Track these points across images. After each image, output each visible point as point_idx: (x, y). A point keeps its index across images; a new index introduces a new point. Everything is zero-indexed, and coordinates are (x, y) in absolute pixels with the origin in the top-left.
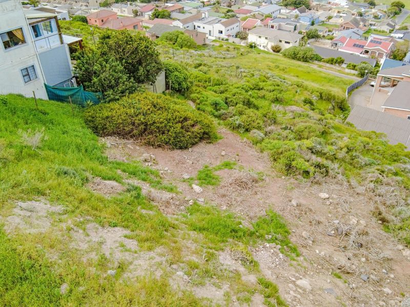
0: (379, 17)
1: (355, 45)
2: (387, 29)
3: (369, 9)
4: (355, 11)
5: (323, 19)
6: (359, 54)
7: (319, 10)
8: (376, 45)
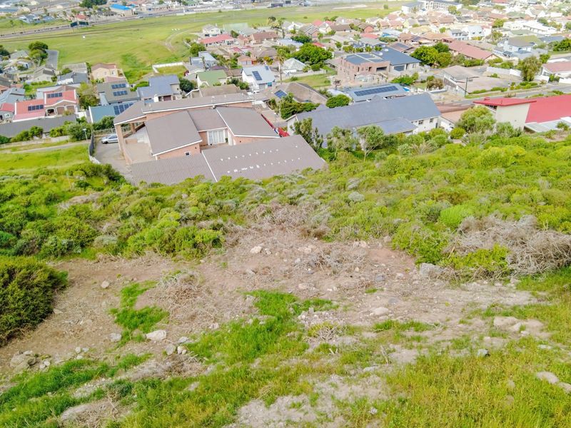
0: (25, 66)
1: (30, 109)
2: (48, 78)
6: (43, 117)
8: (57, 98)
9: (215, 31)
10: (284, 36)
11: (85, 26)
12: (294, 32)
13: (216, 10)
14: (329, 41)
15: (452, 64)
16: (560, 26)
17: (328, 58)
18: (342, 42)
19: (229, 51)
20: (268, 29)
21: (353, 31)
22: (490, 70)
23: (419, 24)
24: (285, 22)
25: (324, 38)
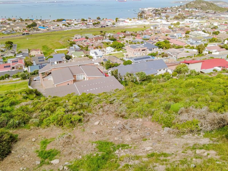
0: (3, 50)
1: (5, 67)
2: (12, 55)
6: (10, 70)
8: (16, 63)
9: (79, 36)
10: (106, 38)
11: (28, 35)
12: (110, 37)
13: (80, 29)
14: (123, 40)
15: (171, 48)
16: (210, 33)
17: (123, 46)
18: (128, 40)
19: (85, 44)
20: (100, 36)
21: (132, 36)
22: (186, 50)
23: (157, 33)
24: (106, 33)
25: (121, 39)
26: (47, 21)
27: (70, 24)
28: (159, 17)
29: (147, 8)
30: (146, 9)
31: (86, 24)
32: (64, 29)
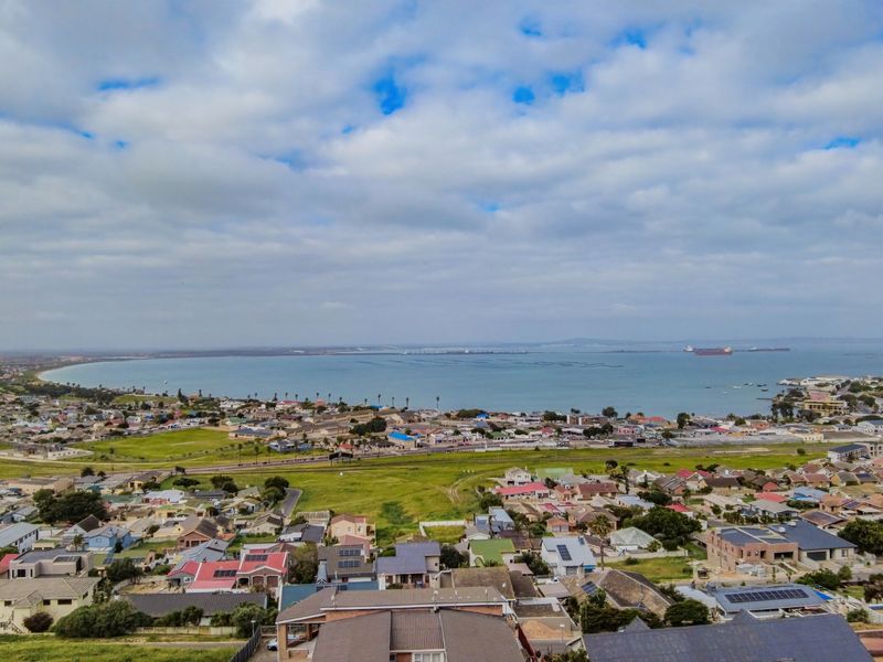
0: (250, 508)
1: (216, 574)
2: (271, 528)
3: (227, 500)
4: (202, 508)
5: (138, 533)
6: (229, 589)
7: (128, 519)
8: (258, 563)
9: (522, 476)
10: (628, 490)
11: (347, 459)
12: (644, 485)
13: (531, 447)
14: (701, 501)
17: (693, 530)
18: (722, 505)
19: (538, 508)
20: (604, 478)
21: (745, 489)
23: (858, 479)
24: (633, 470)
25: (692, 497)
26: (423, 416)
27: (499, 430)
28: (866, 411)
29: (813, 378)
30: (808, 383)
31: (559, 431)
32: (477, 446)
